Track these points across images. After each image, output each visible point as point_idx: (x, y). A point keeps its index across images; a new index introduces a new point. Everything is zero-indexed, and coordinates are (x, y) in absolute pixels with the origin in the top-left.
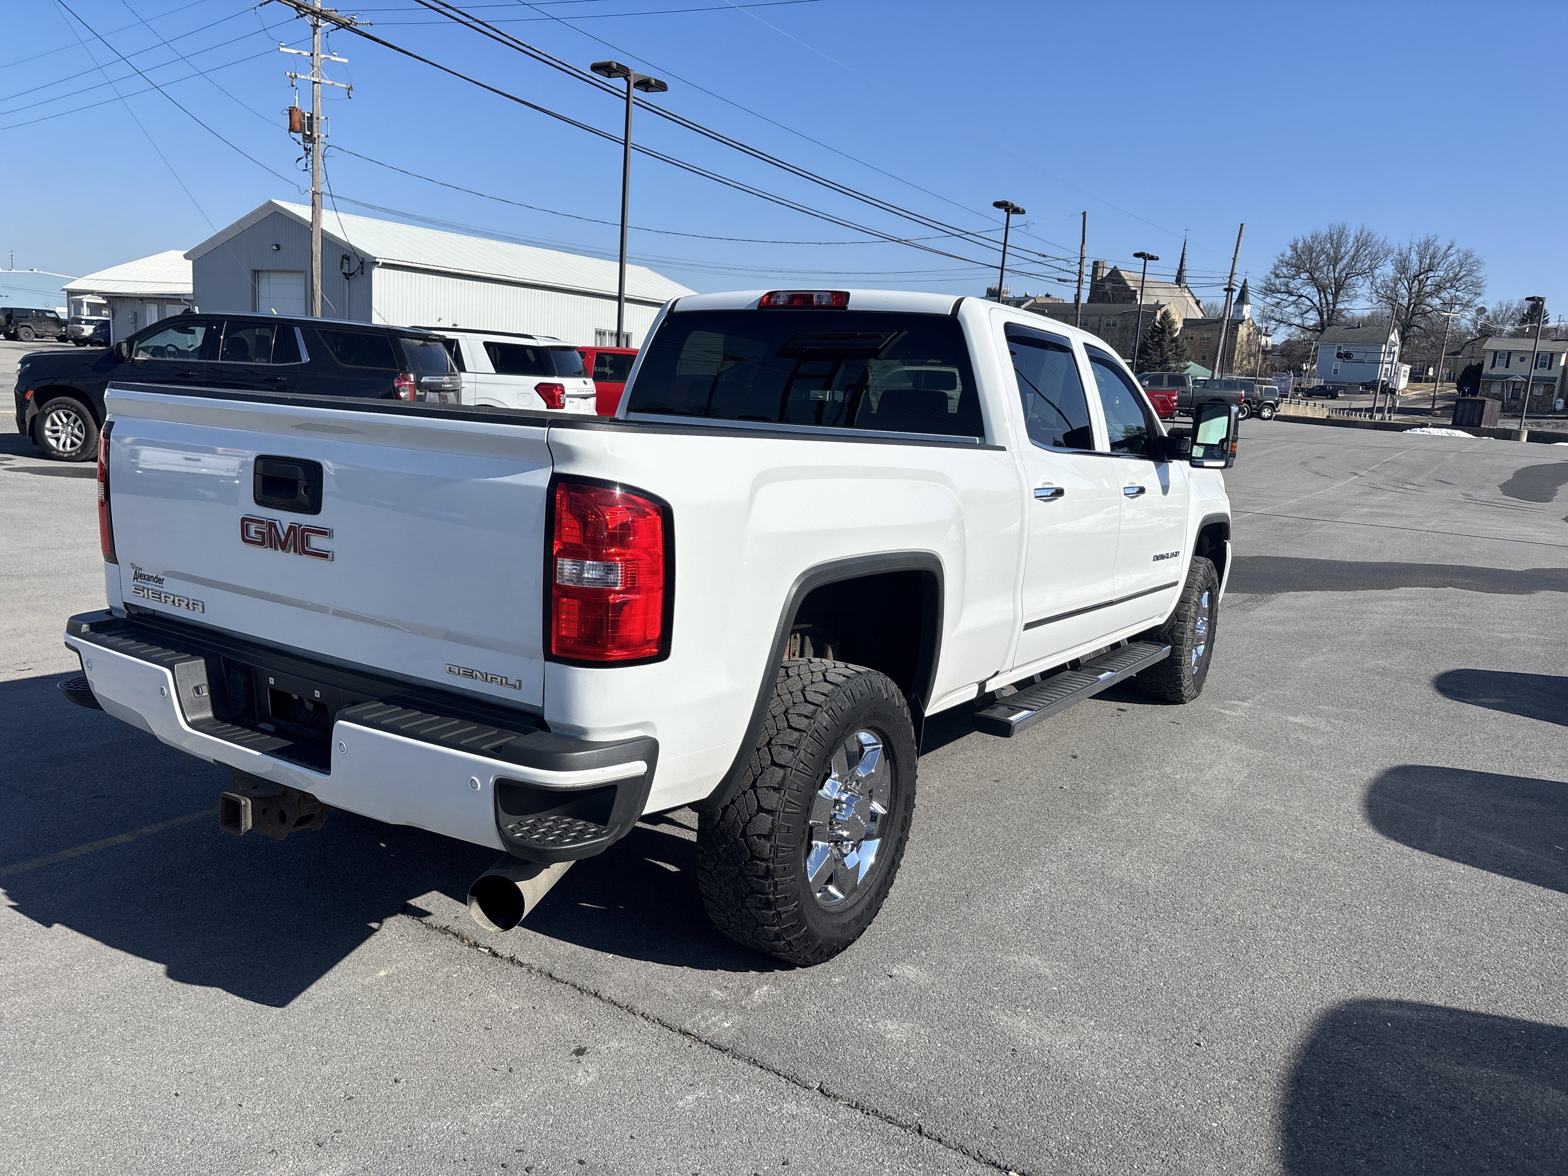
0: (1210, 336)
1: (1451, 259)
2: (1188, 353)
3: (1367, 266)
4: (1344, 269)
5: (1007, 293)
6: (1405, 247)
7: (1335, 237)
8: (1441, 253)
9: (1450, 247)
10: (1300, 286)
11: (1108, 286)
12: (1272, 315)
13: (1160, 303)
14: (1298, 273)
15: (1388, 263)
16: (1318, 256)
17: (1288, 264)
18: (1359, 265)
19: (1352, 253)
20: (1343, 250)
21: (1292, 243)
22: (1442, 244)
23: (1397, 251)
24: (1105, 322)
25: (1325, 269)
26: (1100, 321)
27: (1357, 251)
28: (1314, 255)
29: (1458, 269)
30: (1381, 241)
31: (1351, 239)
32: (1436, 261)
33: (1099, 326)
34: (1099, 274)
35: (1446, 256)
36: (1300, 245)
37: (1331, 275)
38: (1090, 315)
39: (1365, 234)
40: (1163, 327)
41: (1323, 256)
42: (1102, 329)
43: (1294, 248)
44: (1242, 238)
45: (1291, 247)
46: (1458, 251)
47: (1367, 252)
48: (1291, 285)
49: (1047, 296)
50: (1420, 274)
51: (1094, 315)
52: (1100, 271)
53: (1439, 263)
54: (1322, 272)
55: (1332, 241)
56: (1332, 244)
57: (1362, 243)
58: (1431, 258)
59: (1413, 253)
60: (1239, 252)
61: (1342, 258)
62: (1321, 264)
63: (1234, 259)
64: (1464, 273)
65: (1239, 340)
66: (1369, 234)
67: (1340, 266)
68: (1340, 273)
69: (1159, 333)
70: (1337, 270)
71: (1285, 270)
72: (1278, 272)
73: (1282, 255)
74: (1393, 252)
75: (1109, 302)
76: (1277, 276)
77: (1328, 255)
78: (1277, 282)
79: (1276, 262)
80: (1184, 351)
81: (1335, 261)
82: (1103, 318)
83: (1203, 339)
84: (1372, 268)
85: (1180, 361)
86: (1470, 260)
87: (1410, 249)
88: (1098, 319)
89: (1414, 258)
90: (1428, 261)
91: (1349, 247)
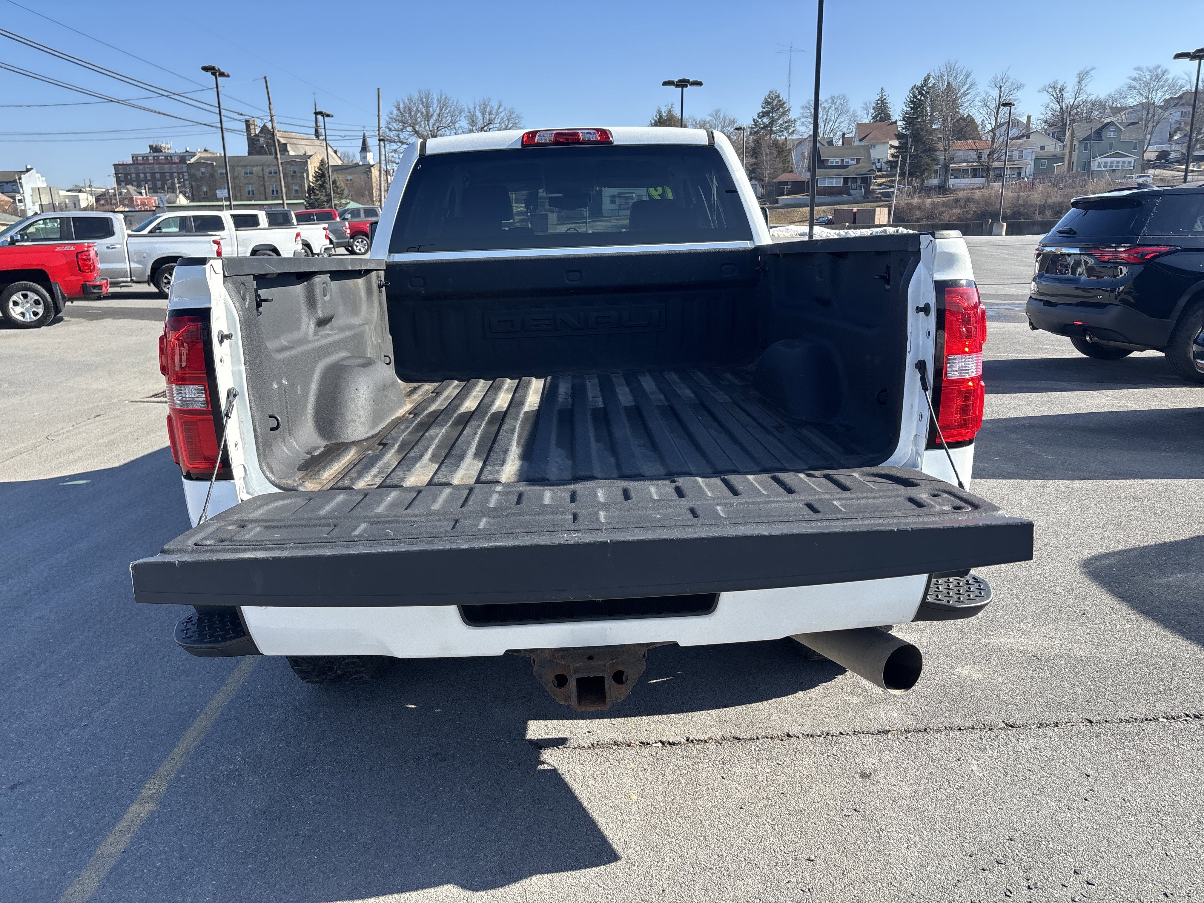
0: (352, 178)
1: (502, 115)
2: (346, 192)
3: (449, 121)
4: (434, 124)
5: (168, 149)
6: (471, 106)
7: (424, 100)
8: (494, 112)
9: (499, 107)
10: (407, 137)
11: (262, 140)
12: (393, 159)
13: (307, 154)
14: (404, 127)
15: (463, 118)
16: (416, 115)
17: (396, 121)
18: (444, 120)
19: (438, 111)
20: (431, 109)
21: (396, 104)
22: (494, 104)
23: (466, 110)
24: (267, 171)
25: (422, 123)
26: (263, 170)
27: (441, 110)
28: (413, 113)
29: (507, 123)
30: (455, 103)
31: (435, 101)
32: (492, 117)
33: (263, 174)
34: (253, 131)
35: (498, 113)
36: (401, 106)
37: (427, 128)
38: (253, 166)
39: (443, 97)
40: (323, 173)
41: (419, 114)
42: (266, 177)
43: (399, 109)
44: (380, 100)
45: (396, 107)
46: (505, 110)
47: (447, 111)
48: (402, 137)
49: (206, 150)
50: (485, 126)
51: (257, 166)
52: (252, 127)
53: (495, 118)
54: (421, 126)
55: (423, 103)
56: (422, 104)
57: (443, 105)
58: (489, 115)
59: (477, 111)
60: (381, 110)
61: (432, 115)
62: (419, 120)
63: (378, 116)
64: (511, 125)
65: (374, 180)
66: (446, 98)
67: (432, 121)
68: (433, 127)
69: (321, 177)
70: (431, 125)
71: (395, 126)
72: (390, 126)
73: (391, 114)
74: (464, 111)
75: (266, 154)
76: (390, 130)
77: (422, 113)
78: (391, 134)
79: (388, 119)
80: (343, 190)
81: (428, 118)
82: (264, 168)
83: (347, 180)
84: (454, 123)
85: (340, 198)
86: (513, 116)
87: (475, 108)
88: (260, 168)
89: (479, 115)
90: (488, 117)
91: (435, 108)
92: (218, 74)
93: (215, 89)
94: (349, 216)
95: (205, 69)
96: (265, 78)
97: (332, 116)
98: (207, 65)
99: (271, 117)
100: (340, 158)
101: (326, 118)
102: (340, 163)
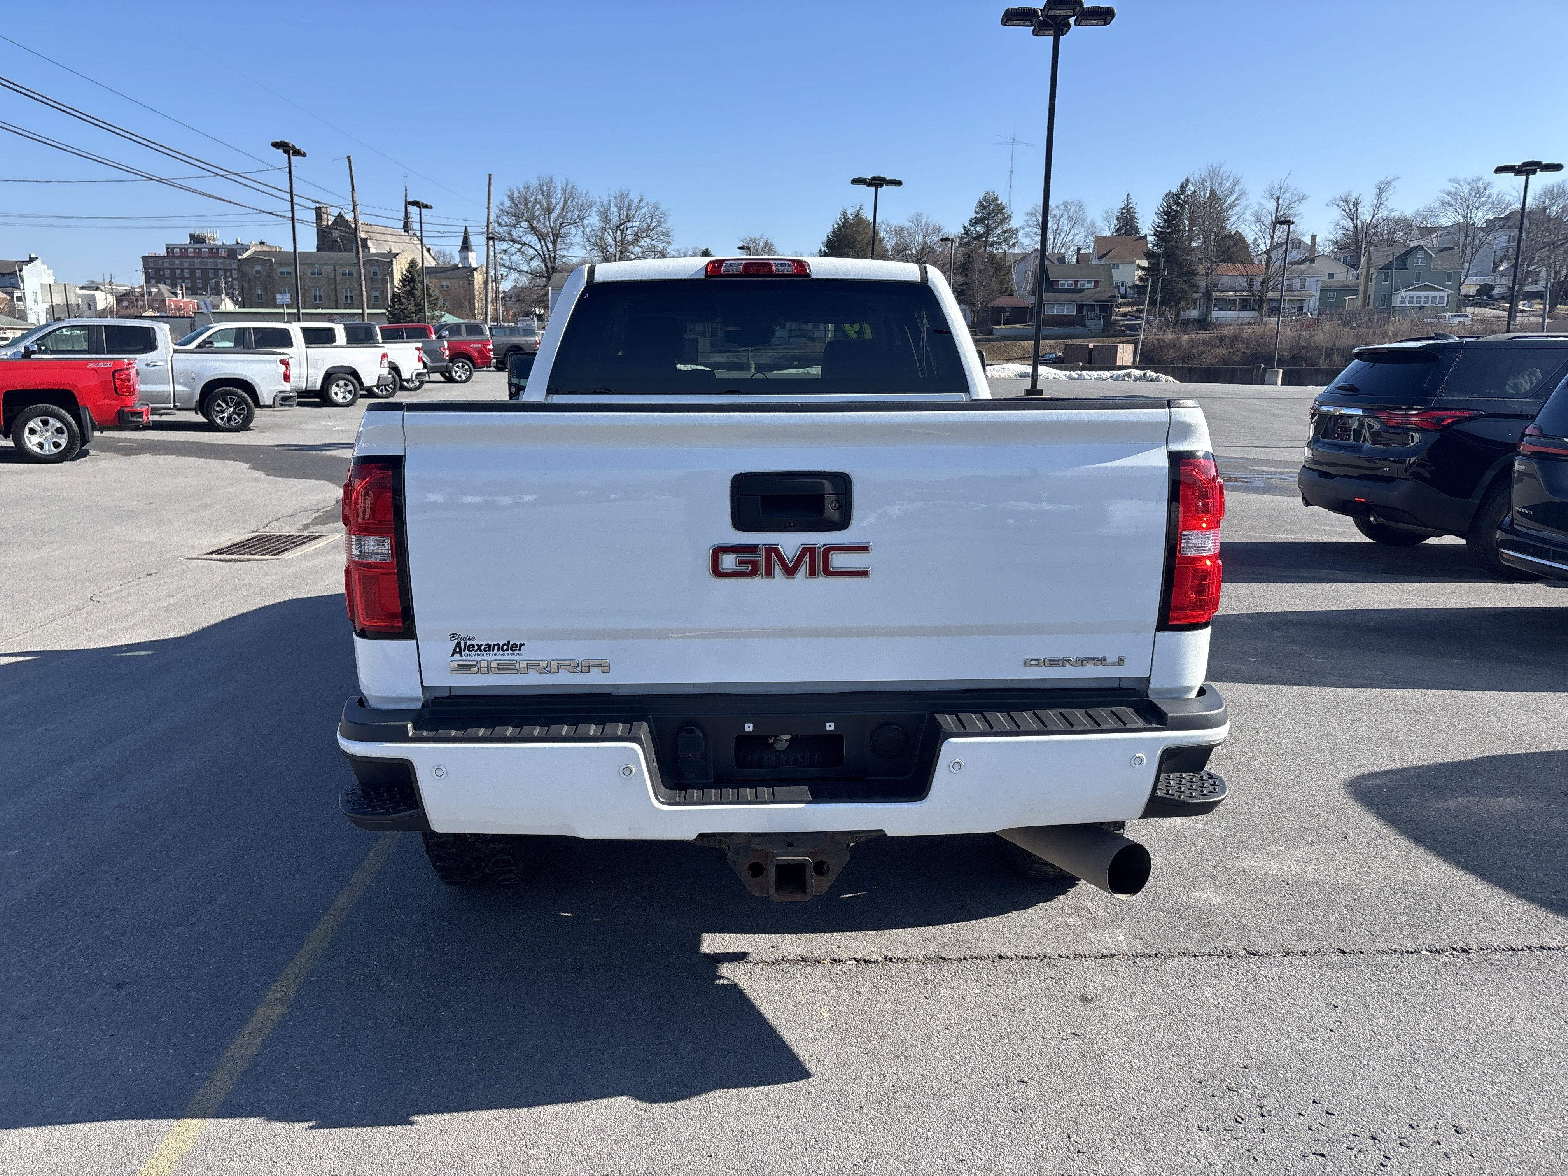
0: (448, 283)
1: (643, 211)
2: (441, 302)
3: (576, 216)
4: (557, 220)
5: (214, 240)
6: (605, 198)
7: (545, 188)
8: (634, 206)
9: (641, 201)
10: (522, 234)
11: (336, 234)
12: (502, 262)
13: (393, 251)
14: (518, 222)
15: (593, 214)
16: (533, 207)
17: (508, 214)
18: (569, 215)
19: (561, 204)
20: (553, 201)
21: (509, 193)
22: (634, 197)
23: (598, 203)
24: (340, 271)
25: (541, 218)
26: (335, 270)
27: (566, 202)
28: (530, 205)
29: (649, 222)
30: (584, 194)
31: (559, 191)
32: (632, 213)
33: (335, 276)
34: (324, 223)
35: (638, 208)
36: (516, 195)
37: (547, 224)
38: (323, 264)
39: (570, 186)
40: (413, 276)
41: (538, 207)
42: (338, 279)
43: (512, 199)
44: (492, 188)
45: (509, 197)
46: (647, 204)
47: (574, 203)
48: (514, 234)
49: (262, 243)
50: (621, 225)
51: (328, 264)
52: (324, 217)
53: (634, 214)
54: (539, 221)
55: (543, 192)
56: (543, 194)
57: (569, 196)
58: (627, 210)
59: (612, 205)
60: (491, 201)
61: (555, 208)
62: (537, 213)
63: (488, 208)
64: (655, 224)
65: (476, 287)
66: (573, 187)
67: (554, 216)
68: (554, 223)
69: (409, 282)
70: (552, 220)
71: (506, 219)
72: (500, 220)
73: (502, 205)
74: (595, 204)
75: (340, 250)
76: (500, 224)
77: (541, 206)
78: (501, 230)
79: (498, 211)
80: (437, 299)
81: (549, 211)
82: (338, 267)
83: (442, 286)
84: (582, 219)
85: (433, 309)
86: (658, 213)
87: (609, 201)
88: (332, 268)
89: (614, 209)
90: (625, 213)
91: (558, 199)
92: (291, 151)
93: (287, 170)
94: (447, 333)
95: (276, 145)
96: (349, 158)
97: (431, 208)
98: (278, 140)
99: (354, 206)
100: (433, 258)
101: (423, 210)
102: (433, 264)
